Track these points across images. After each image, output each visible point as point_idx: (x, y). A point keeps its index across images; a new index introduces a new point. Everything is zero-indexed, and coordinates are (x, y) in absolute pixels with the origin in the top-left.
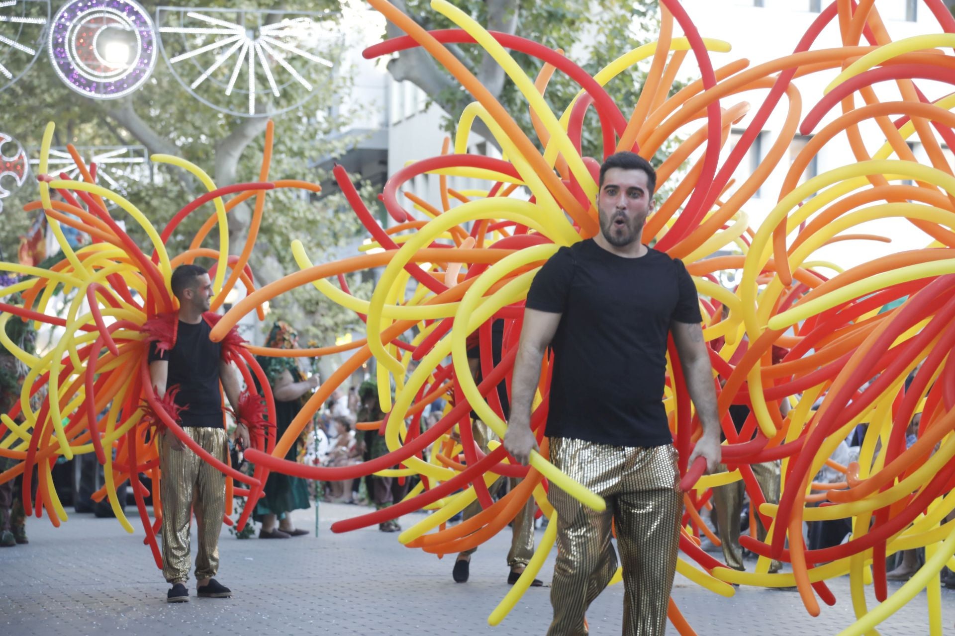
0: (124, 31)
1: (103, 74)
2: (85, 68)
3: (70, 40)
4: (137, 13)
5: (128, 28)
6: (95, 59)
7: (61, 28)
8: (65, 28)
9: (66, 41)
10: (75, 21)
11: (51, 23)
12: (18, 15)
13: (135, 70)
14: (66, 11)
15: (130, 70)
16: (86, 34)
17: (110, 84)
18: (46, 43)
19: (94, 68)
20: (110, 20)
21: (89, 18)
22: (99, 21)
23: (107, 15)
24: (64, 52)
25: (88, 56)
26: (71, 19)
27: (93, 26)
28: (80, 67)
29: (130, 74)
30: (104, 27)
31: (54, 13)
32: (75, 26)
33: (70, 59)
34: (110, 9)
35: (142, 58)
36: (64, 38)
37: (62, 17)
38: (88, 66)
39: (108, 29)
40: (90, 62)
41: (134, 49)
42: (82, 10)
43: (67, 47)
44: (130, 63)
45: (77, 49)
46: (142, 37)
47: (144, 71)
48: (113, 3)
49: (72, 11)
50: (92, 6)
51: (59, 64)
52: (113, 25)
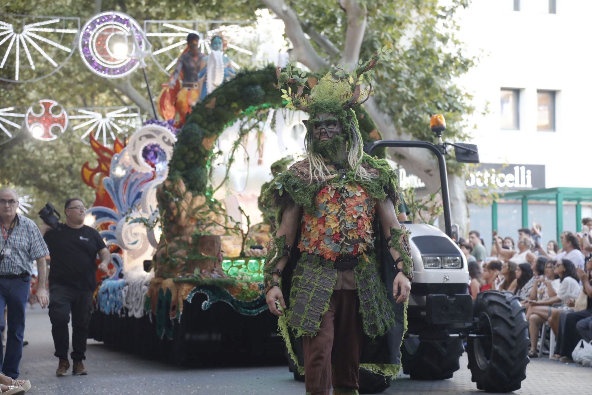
0: (124, 36)
1: (112, 63)
2: (102, 59)
3: (92, 42)
6: (107, 54)
7: (87, 35)
8: (89, 35)
9: (90, 43)
10: (95, 30)
11: (80, 32)
12: (61, 28)
13: (132, 60)
14: (90, 24)
15: (129, 60)
16: (102, 38)
17: (117, 69)
18: (78, 45)
19: (107, 59)
20: (116, 30)
21: (103, 29)
22: (109, 30)
23: (115, 27)
24: (89, 50)
25: (103, 52)
26: (92, 29)
27: (106, 33)
28: (98, 58)
29: (129, 62)
30: (113, 34)
31: (82, 26)
32: (95, 34)
33: (92, 54)
34: (116, 23)
36: (88, 41)
37: (87, 28)
38: (103, 58)
39: (115, 35)
40: (105, 56)
41: (130, 48)
42: (99, 24)
43: (90, 47)
44: (128, 56)
45: (97, 47)
48: (118, 19)
49: (93, 25)
50: (105, 21)
51: (86, 57)
52: (118, 33)
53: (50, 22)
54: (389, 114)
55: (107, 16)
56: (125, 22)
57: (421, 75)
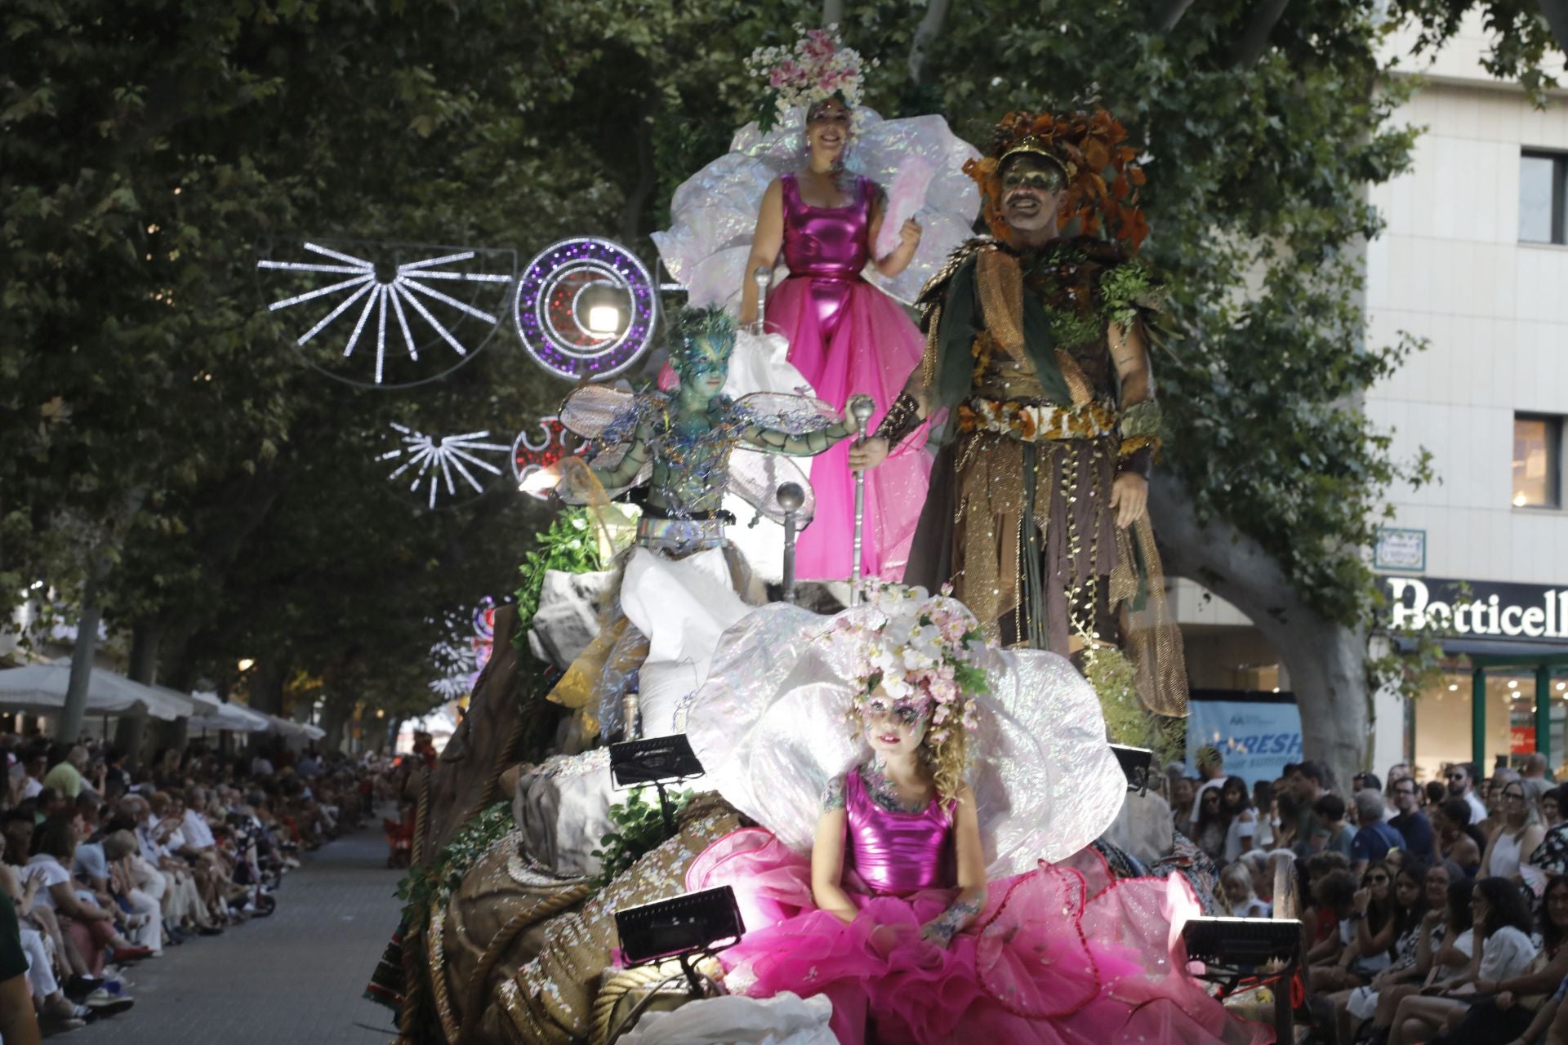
0: (613, 289)
1: (585, 348)
2: (562, 340)
3: (542, 302)
4: (631, 266)
5: (618, 285)
6: (575, 327)
7: (531, 290)
8: (536, 286)
9: (538, 303)
10: (549, 277)
11: (517, 280)
12: (477, 271)
13: (626, 341)
14: (539, 264)
15: (621, 341)
16: (562, 294)
17: (593, 361)
18: (511, 307)
19: (574, 342)
20: (595, 276)
21: (567, 273)
22: (584, 276)
23: (592, 269)
24: (534, 319)
25: (565, 324)
26: (542, 275)
27: (572, 284)
28: (555, 340)
29: (621, 347)
30: (587, 285)
31: (522, 268)
32: (549, 285)
33: (542, 328)
34: (596, 261)
35: (637, 324)
36: (534, 300)
37: (533, 272)
38: (566, 337)
39: (596, 288)
40: (568, 332)
41: (625, 314)
42: (558, 262)
43: (538, 311)
44: (620, 332)
45: (551, 314)
46: (637, 297)
47: (639, 343)
48: (600, 252)
49: (545, 266)
50: (573, 257)
51: (527, 335)
52: (599, 282)
53: (453, 258)
54: (1180, 476)
55: (578, 246)
56: (613, 257)
57: (1260, 389)
